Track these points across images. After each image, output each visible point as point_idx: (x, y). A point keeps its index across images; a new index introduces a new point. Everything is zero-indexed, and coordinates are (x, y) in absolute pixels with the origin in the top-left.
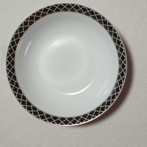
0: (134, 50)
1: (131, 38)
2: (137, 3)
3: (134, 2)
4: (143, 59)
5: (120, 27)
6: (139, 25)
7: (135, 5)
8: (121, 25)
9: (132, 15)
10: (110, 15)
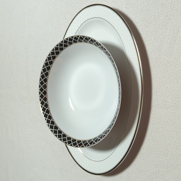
0: (170, 68)
1: (166, 55)
2: (171, 16)
3: (168, 15)
4: (179, 77)
5: (155, 44)
6: (173, 41)
7: (169, 19)
8: (156, 42)
9: (167, 30)
10: (145, 33)
